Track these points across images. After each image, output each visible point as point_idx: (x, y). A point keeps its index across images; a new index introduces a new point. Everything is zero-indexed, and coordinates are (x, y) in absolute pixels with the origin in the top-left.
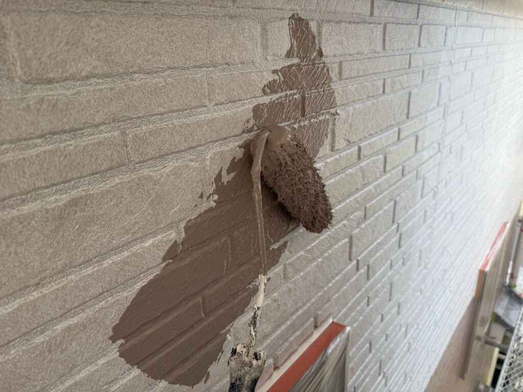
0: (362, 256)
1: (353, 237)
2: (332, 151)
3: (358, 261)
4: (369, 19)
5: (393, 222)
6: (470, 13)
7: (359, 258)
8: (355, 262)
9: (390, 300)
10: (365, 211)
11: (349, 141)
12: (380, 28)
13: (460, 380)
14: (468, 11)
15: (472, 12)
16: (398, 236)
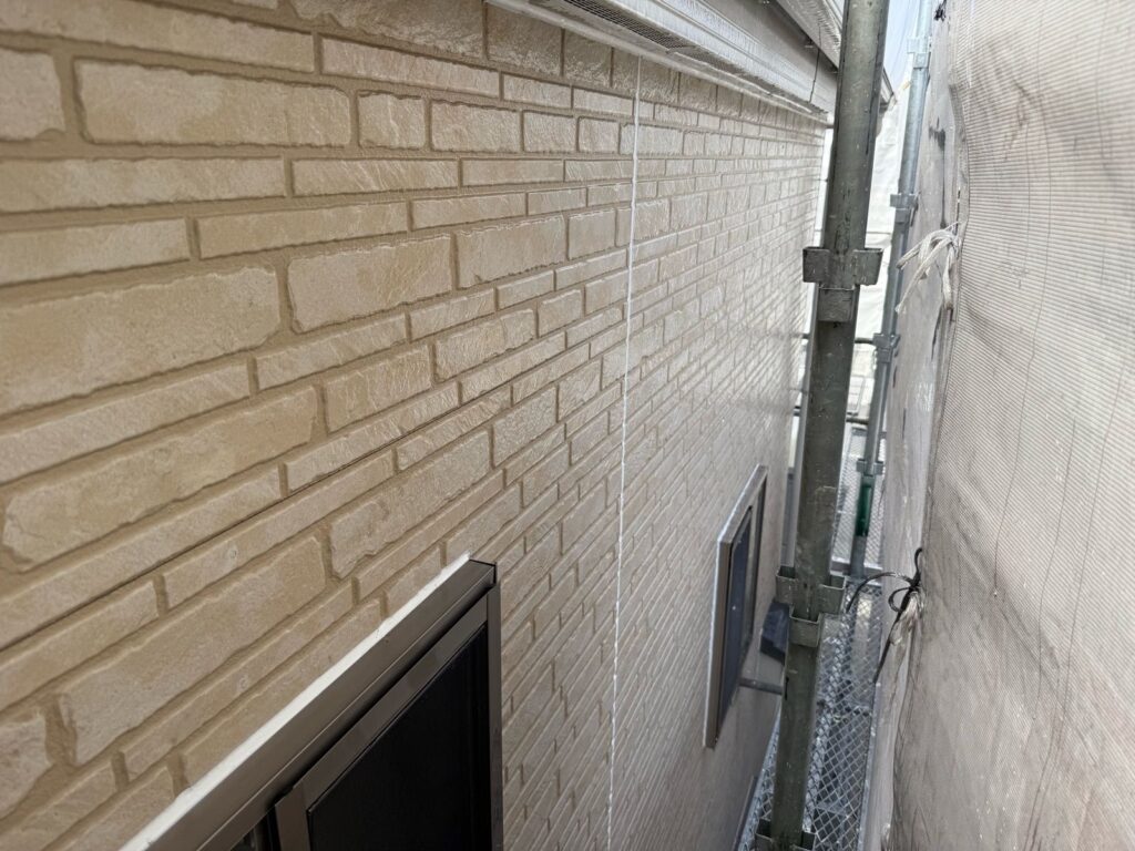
0: (510, 465)
1: (496, 430)
2: (458, 289)
3: (505, 471)
4: (497, 103)
5: (557, 421)
6: (658, 106)
7: (508, 467)
8: (501, 472)
9: (562, 554)
10: (512, 392)
11: (479, 278)
12: (516, 116)
13: (710, 751)
14: (655, 104)
15: (661, 104)
16: (566, 446)
